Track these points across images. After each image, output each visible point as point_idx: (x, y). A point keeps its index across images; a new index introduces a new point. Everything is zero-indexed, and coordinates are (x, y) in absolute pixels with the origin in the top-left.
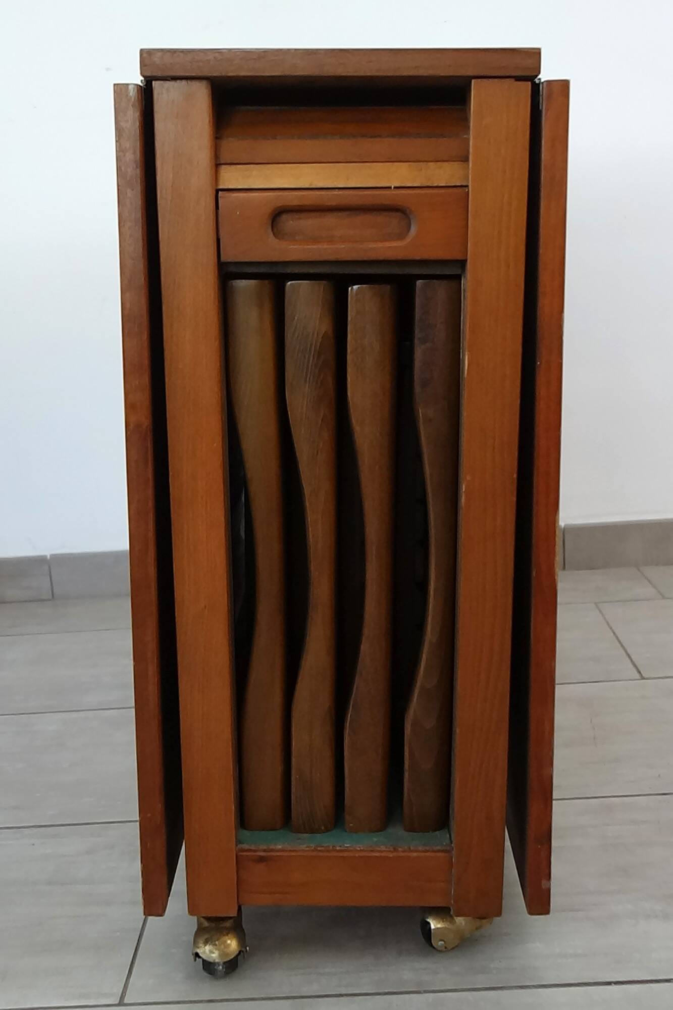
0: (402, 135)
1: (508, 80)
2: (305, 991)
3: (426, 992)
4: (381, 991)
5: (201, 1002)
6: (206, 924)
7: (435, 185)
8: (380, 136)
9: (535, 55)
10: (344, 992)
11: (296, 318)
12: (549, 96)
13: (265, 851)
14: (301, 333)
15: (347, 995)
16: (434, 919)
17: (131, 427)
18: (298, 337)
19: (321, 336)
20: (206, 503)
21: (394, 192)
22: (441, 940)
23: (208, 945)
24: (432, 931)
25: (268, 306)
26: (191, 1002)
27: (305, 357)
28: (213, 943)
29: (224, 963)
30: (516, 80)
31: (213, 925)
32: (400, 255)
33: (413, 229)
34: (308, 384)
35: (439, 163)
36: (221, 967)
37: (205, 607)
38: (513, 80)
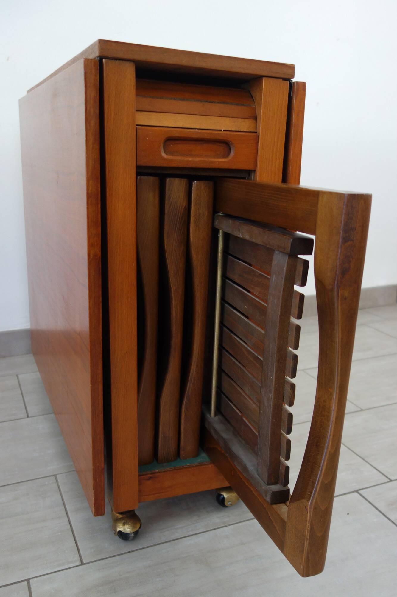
0: (224, 103)
1: (279, 79)
2: (173, 537)
3: (229, 525)
4: (209, 529)
5: (125, 553)
6: (120, 516)
7: (242, 130)
8: (214, 102)
9: (291, 68)
10: (192, 534)
11: (172, 198)
12: (298, 90)
13: (151, 474)
14: (174, 207)
15: (194, 535)
16: (226, 494)
17: (92, 256)
18: (172, 208)
19: (183, 208)
20: (128, 297)
21: (224, 133)
22: (229, 502)
23: (125, 526)
24: (225, 499)
25: (157, 191)
26: (119, 555)
27: (175, 219)
28: (128, 524)
29: (134, 532)
30: (283, 80)
31: (124, 516)
32: (226, 166)
33: (232, 153)
34: (176, 233)
35: (243, 119)
36: (132, 535)
37: (126, 352)
38: (281, 80)
